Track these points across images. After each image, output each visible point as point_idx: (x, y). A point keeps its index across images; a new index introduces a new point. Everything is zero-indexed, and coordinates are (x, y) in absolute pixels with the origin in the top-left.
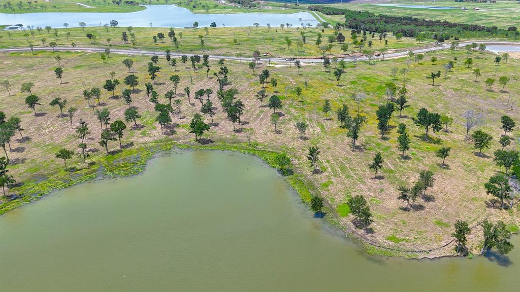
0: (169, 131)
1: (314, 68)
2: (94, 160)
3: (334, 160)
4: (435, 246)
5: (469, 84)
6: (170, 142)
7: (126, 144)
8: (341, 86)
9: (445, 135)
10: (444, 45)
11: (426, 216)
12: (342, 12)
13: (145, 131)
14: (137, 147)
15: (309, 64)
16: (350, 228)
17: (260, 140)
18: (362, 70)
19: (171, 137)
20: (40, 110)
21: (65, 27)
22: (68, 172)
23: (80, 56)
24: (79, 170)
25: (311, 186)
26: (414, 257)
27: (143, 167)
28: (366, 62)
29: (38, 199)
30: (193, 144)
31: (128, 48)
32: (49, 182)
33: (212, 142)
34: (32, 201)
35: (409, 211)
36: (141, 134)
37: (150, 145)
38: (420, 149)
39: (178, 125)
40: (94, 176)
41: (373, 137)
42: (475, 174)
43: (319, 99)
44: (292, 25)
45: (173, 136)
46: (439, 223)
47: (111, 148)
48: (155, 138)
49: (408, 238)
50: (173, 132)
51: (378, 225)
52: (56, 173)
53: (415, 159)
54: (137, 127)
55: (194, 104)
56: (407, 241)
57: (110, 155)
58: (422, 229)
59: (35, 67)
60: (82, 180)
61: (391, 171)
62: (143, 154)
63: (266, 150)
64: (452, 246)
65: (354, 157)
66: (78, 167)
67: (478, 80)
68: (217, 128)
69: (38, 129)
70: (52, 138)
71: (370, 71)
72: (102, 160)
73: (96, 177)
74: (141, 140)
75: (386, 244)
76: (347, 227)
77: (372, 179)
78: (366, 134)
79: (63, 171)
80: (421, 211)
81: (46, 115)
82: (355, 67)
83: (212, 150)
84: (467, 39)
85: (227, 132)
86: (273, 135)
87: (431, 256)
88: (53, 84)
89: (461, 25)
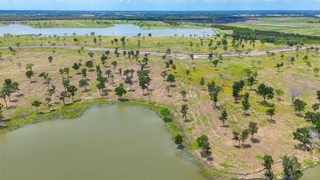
0: (104, 93)
1: (204, 59)
2: (55, 108)
3: (200, 114)
4: (251, 171)
5: (303, 72)
6: (103, 100)
7: (76, 100)
8: (217, 70)
9: (278, 102)
10: (292, 48)
11: (251, 152)
12: (232, 28)
13: (90, 93)
14: (82, 102)
15: (201, 58)
16: (198, 157)
17: (158, 101)
18: (235, 62)
19: (104, 97)
20: (33, 80)
21: (65, 36)
22: (38, 115)
23: (67, 51)
24: (44, 114)
25: (180, 129)
26: (236, 178)
27: (82, 113)
28: (237, 57)
29: (15, 129)
30: (117, 102)
31: (96, 47)
32: (25, 120)
33: (128, 100)
34: (12, 130)
35: (240, 148)
36: (87, 95)
37: (91, 101)
38: (258, 110)
39: (111, 90)
40: (52, 118)
41: (229, 102)
44: (197, 35)
45: (106, 96)
46: (259, 157)
47: (67, 102)
48: (95, 97)
49: (234, 165)
50: (106, 94)
51: (217, 156)
52: (31, 114)
53: (254, 116)
54: (86, 91)
55: (124, 79)
56: (233, 167)
57: (65, 106)
58: (246, 160)
59: (41, 57)
60: (44, 119)
61: (235, 123)
62: (84, 106)
63: (159, 106)
64: (263, 172)
65: (213, 113)
66: (44, 112)
67: (310, 69)
68: (134, 93)
69: (30, 90)
70: (35, 95)
71: (239, 62)
72: (59, 108)
74: (87, 98)
75: (218, 168)
76: (196, 156)
77: (221, 127)
78: (225, 99)
79: (35, 114)
80: (248, 148)
81: (37, 82)
82: (230, 59)
83: (126, 105)
84: (309, 44)
85: (138, 95)
86: (166, 98)
87: (248, 177)
88: (47, 65)
89: (307, 36)
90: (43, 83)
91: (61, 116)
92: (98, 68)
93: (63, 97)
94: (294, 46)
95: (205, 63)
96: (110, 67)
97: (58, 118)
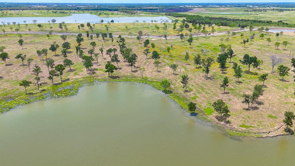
0: (91, 72)
1: (174, 40)
2: (44, 88)
3: (196, 85)
4: (271, 129)
5: (265, 47)
6: (93, 78)
7: (65, 80)
8: (192, 48)
9: (259, 71)
10: (245, 29)
11: (261, 113)
12: (185, 16)
14: (72, 81)
15: (171, 38)
16: (215, 121)
17: (148, 76)
18: (202, 41)
19: (93, 75)
20: (9, 63)
22: (27, 95)
23: (34, 36)
24: (35, 94)
25: (184, 99)
26: (260, 136)
27: (77, 91)
28: (204, 37)
29: (7, 111)
30: (107, 79)
31: (63, 32)
32: (15, 101)
33: (119, 77)
34: (4, 112)
35: (249, 110)
36: (74, 74)
37: (80, 80)
38: (246, 78)
39: (96, 69)
40: (45, 97)
41: (217, 73)
42: (283, 90)
43: (180, 55)
45: (94, 75)
46: (270, 116)
47: (55, 82)
48: (83, 76)
49: (253, 125)
50: (94, 73)
51: (232, 119)
52: (19, 96)
53: (246, 83)
54: (71, 70)
55: (105, 58)
56: (253, 127)
57: (55, 86)
58: (260, 120)
59: (6, 42)
60: (37, 99)
61: (232, 89)
63: (153, 81)
64: (282, 129)
65: (208, 83)
66: (34, 92)
67: (269, 45)
68: (121, 70)
69: (8, 72)
71: (207, 41)
72: (49, 88)
73: (46, 98)
74: (74, 77)
75: (240, 129)
76: (213, 121)
77: (222, 94)
78: (212, 71)
79: (24, 95)
80: (257, 110)
81: (13, 65)
82: (197, 39)
83: (120, 81)
84: (256, 27)
85: (127, 72)
86: (156, 73)
87: (271, 135)
88: (17, 49)
89: (252, 20)
90: (21, 66)
91: (54, 95)
92: (78, 49)
93: (52, 76)
94: (245, 28)
95: (177, 43)
96: (86, 48)
97: (52, 97)
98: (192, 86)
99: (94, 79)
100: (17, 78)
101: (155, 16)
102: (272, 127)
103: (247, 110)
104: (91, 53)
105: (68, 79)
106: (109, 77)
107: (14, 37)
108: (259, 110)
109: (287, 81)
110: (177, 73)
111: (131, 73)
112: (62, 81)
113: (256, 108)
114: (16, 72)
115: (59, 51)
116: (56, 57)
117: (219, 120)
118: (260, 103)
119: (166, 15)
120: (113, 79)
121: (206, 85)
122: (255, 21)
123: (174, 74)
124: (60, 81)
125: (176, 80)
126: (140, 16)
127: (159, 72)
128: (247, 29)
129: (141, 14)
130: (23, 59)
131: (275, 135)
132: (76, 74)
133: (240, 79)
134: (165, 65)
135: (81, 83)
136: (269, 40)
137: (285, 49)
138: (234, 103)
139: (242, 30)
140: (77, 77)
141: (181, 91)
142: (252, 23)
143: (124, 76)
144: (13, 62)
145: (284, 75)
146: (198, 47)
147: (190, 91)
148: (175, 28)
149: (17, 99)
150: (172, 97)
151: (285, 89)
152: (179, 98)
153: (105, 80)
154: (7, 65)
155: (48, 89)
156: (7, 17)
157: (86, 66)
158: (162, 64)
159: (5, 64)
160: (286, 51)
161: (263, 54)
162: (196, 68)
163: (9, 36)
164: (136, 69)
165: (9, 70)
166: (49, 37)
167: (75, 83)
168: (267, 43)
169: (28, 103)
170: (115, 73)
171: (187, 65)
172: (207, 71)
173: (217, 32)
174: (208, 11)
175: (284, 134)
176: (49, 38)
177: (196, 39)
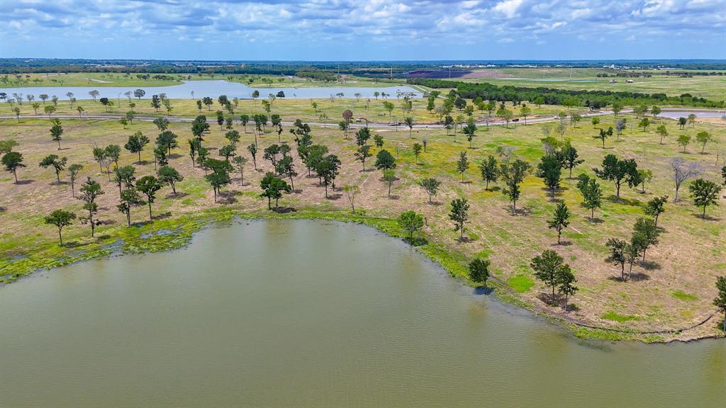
0: (225, 199)
1: (431, 132)
2: (107, 233)
3: (488, 226)
4: (684, 324)
5: (654, 147)
6: (228, 212)
7: (159, 215)
8: (474, 148)
9: (643, 196)
10: (601, 111)
11: (656, 287)
13: (189, 200)
14: (176, 217)
15: (423, 129)
16: (538, 307)
17: (367, 207)
18: (498, 134)
19: (229, 206)
20: (23, 177)
22: (64, 248)
23: (89, 123)
24: (82, 245)
25: (458, 256)
26: (657, 340)
27: (189, 238)
28: (503, 126)
30: (266, 213)
32: (32, 260)
33: (293, 210)
35: (625, 281)
36: (183, 203)
37: (198, 215)
39: (239, 193)
40: (108, 252)
41: (538, 200)
42: (707, 237)
44: (389, 95)
45: (233, 204)
46: (680, 295)
47: (136, 218)
48: (205, 207)
49: (637, 315)
50: (232, 201)
53: (611, 221)
54: (176, 195)
55: (261, 170)
56: (637, 319)
57: (133, 227)
58: (655, 302)
59: (19, 136)
60: (87, 257)
61: (578, 236)
62: (185, 226)
63: (379, 217)
64: (712, 324)
65: (517, 222)
66: (81, 242)
67: (663, 142)
68: (300, 195)
69: (20, 199)
70: (41, 209)
72: (120, 233)
73: (110, 253)
74: (183, 210)
75: (604, 325)
76: (533, 304)
77: (553, 245)
79: (56, 247)
80: (644, 281)
81: (33, 183)
82: (487, 131)
83: (296, 219)
84: (629, 106)
85: (315, 199)
86: (387, 201)
87: (685, 336)
88: (46, 150)
89: (617, 93)
90: (53, 184)
91: (131, 248)
92: (194, 146)
93: (127, 204)
94: (602, 108)
95: (438, 137)
96: (215, 149)
97: (126, 251)
98: (478, 228)
99: (232, 214)
100: (39, 211)
101: (384, 86)
102: (685, 319)
103: (619, 280)
104: (228, 155)
105: (169, 214)
106: (270, 209)
107: (41, 125)
108: (649, 281)
109: (715, 220)
110: (440, 201)
111: (326, 200)
112: (152, 218)
113: (642, 277)
114: (41, 197)
115: (148, 153)
116: (141, 166)
117: (549, 303)
118: (651, 266)
119: (410, 83)
120: (280, 215)
121: (512, 226)
122: (624, 95)
123: (431, 203)
124: (148, 219)
125: (436, 216)
126: (348, 85)
127: (395, 198)
128: (606, 112)
129: (350, 82)
130: (58, 168)
131: (695, 338)
132: (187, 203)
133: (598, 213)
134: (409, 184)
135: (199, 223)
136: (662, 131)
137: (704, 152)
138: (585, 266)
139: (595, 112)
140: (190, 208)
141: (450, 239)
142: (617, 99)
143: (307, 208)
144: (35, 177)
145: (706, 204)
146: (488, 146)
147: (473, 240)
148: (431, 107)
149: (36, 255)
150: (427, 252)
151: (712, 237)
152: (444, 254)
153: (259, 217)
154: (18, 183)
155: (117, 236)
156: (27, 86)
157: (212, 184)
158: (402, 182)
159: (14, 181)
160: (706, 156)
161: (651, 161)
162: (486, 190)
163: (28, 123)
164: (336, 193)
165: (22, 194)
166: (126, 124)
167: (185, 223)
168: (657, 138)
169: (64, 264)
170: (286, 199)
171: (464, 185)
172: (515, 194)
173: (533, 117)
174: (510, 75)
175: (717, 334)
176: (126, 126)
177: (483, 131)
